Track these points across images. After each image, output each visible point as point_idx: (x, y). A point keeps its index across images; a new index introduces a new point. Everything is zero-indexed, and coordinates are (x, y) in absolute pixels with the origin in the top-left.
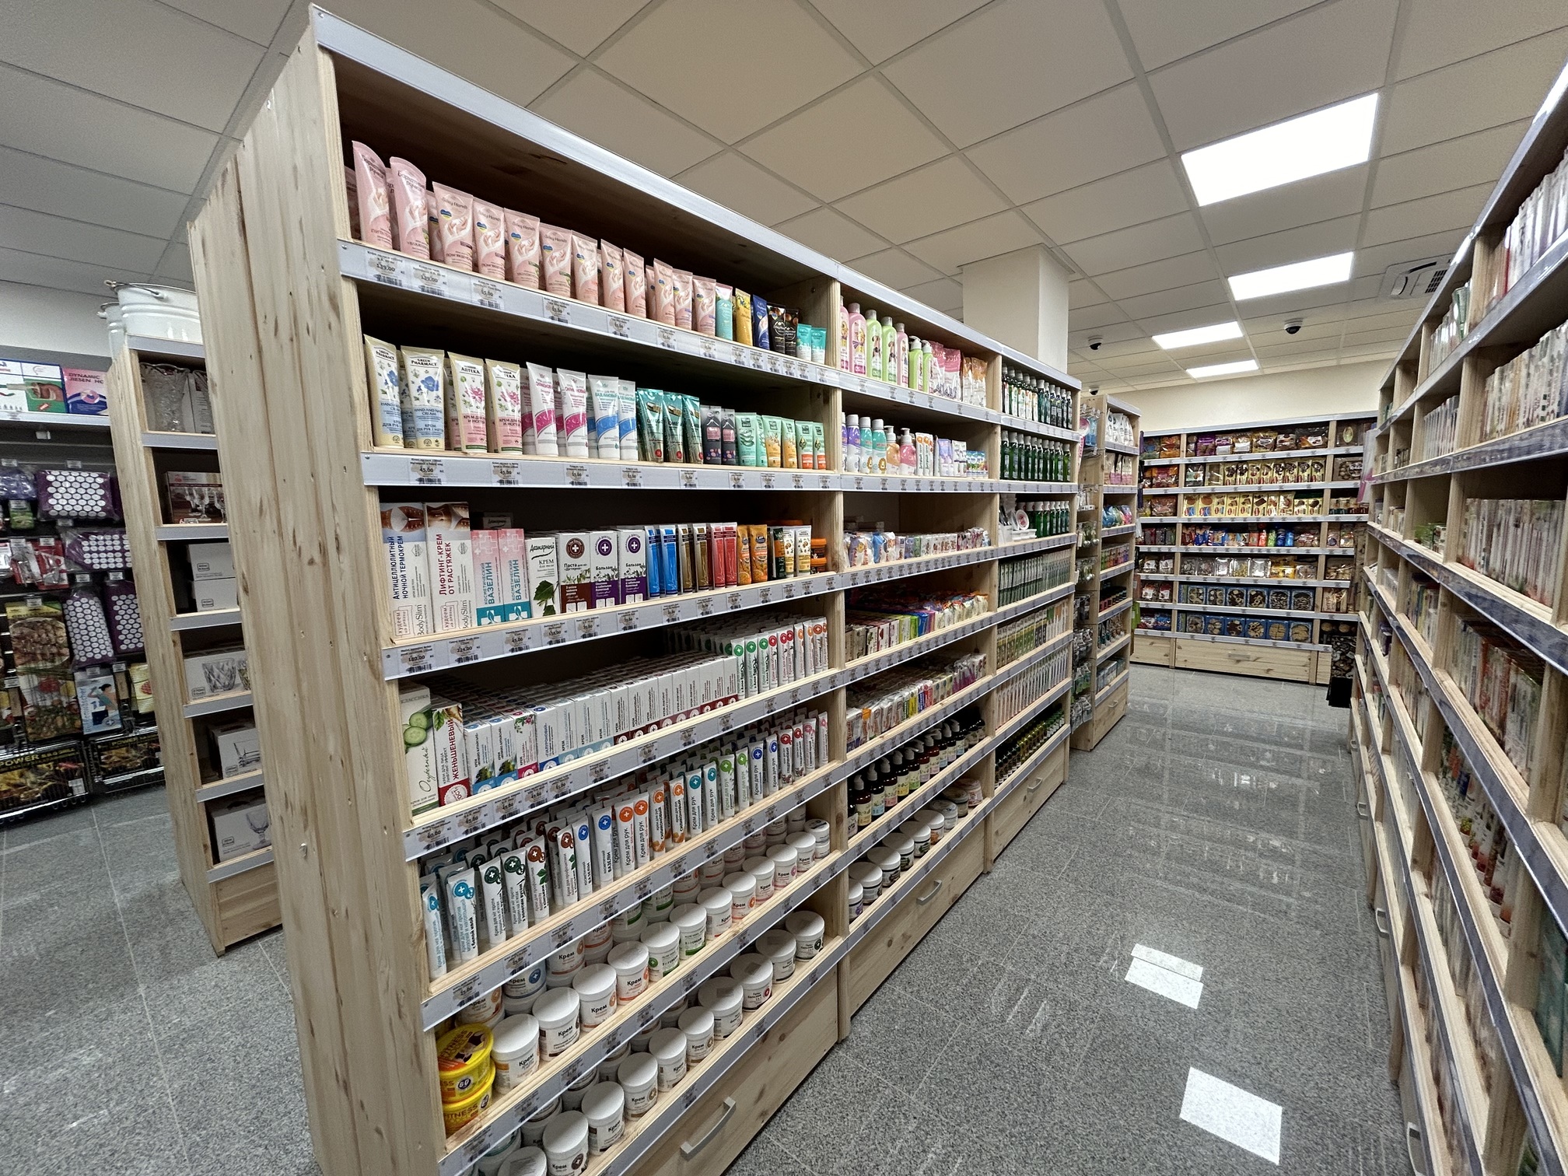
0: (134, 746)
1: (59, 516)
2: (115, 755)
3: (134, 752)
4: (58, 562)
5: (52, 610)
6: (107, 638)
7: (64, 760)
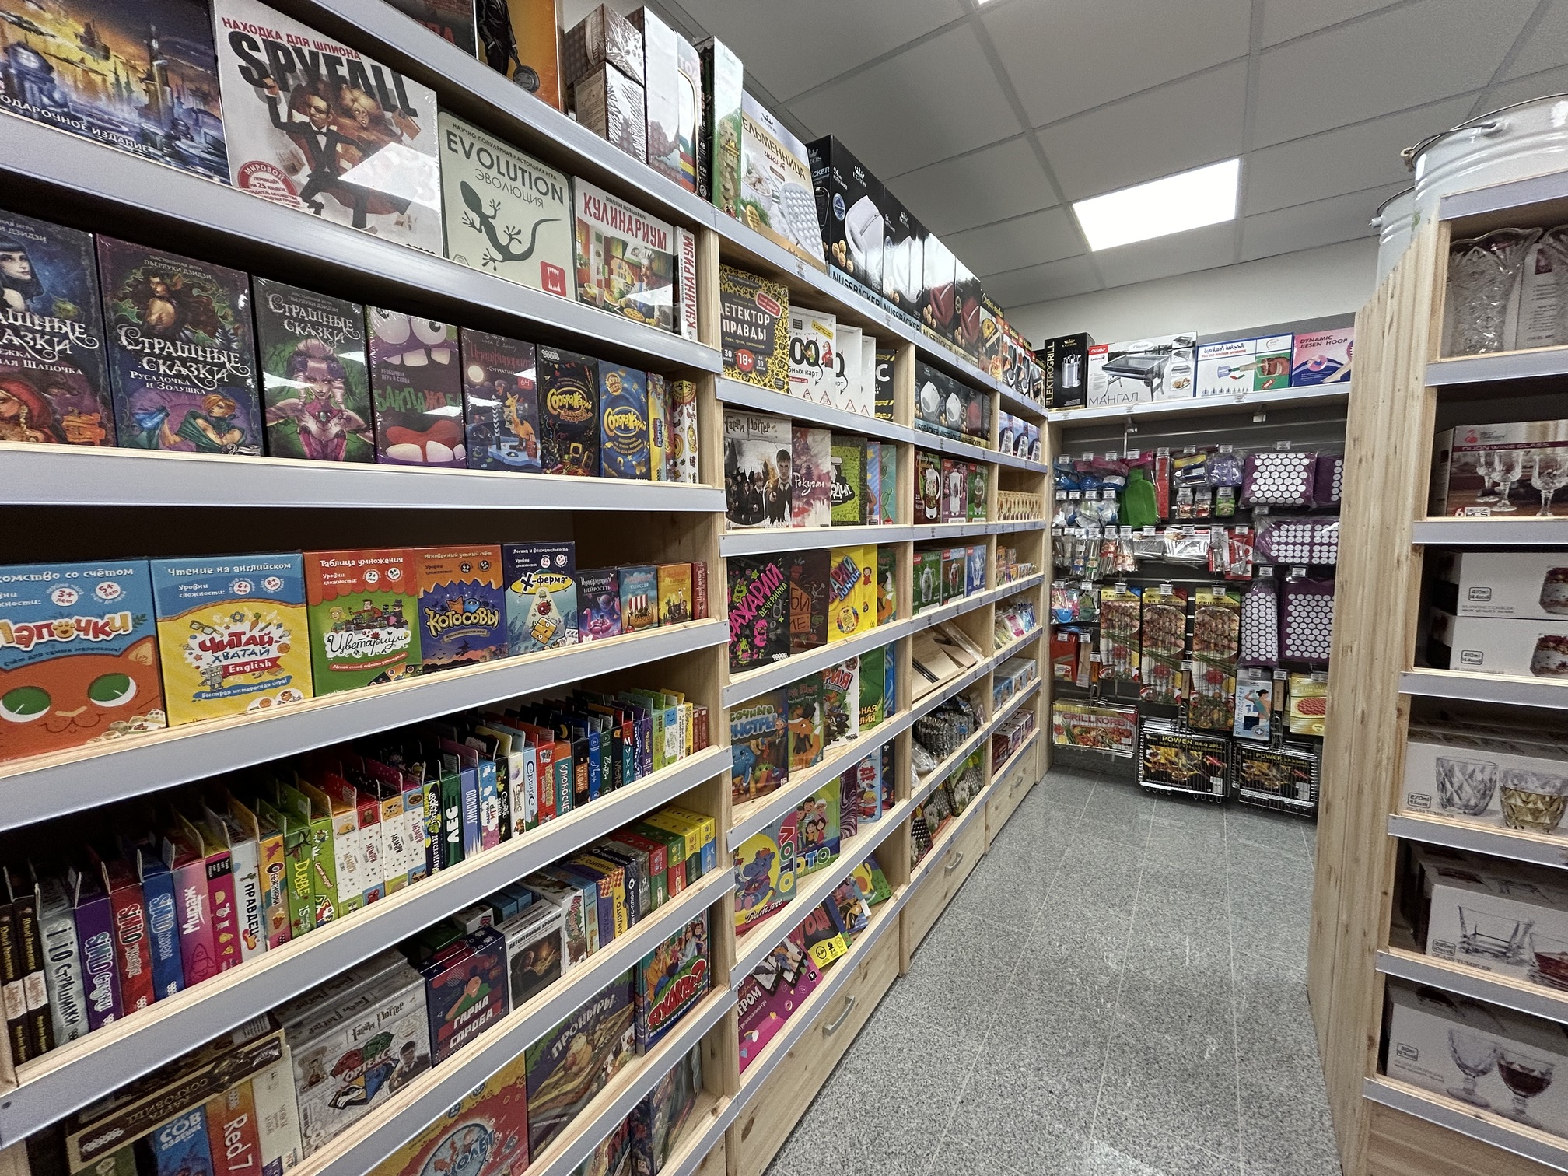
0: (1276, 764)
1: (1258, 504)
2: (1256, 768)
3: (1274, 772)
4: (1246, 552)
5: (1233, 601)
6: (1275, 639)
7: (1211, 754)
